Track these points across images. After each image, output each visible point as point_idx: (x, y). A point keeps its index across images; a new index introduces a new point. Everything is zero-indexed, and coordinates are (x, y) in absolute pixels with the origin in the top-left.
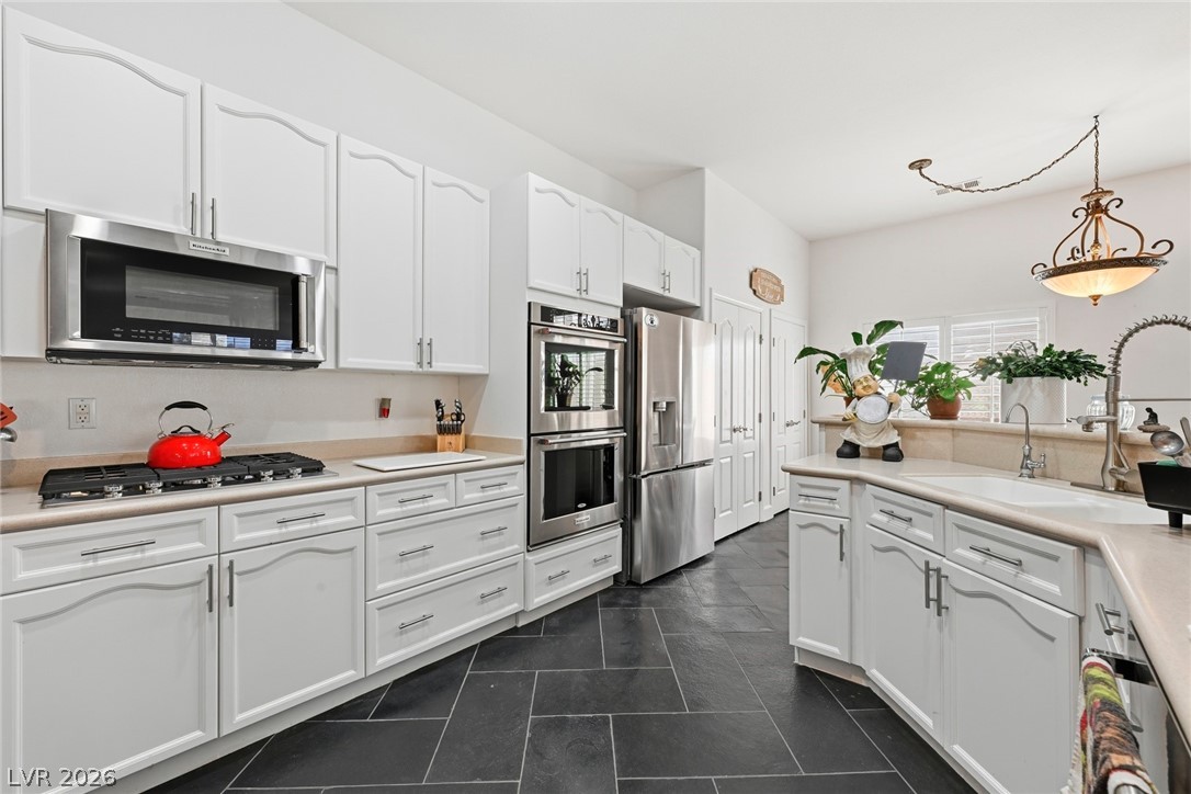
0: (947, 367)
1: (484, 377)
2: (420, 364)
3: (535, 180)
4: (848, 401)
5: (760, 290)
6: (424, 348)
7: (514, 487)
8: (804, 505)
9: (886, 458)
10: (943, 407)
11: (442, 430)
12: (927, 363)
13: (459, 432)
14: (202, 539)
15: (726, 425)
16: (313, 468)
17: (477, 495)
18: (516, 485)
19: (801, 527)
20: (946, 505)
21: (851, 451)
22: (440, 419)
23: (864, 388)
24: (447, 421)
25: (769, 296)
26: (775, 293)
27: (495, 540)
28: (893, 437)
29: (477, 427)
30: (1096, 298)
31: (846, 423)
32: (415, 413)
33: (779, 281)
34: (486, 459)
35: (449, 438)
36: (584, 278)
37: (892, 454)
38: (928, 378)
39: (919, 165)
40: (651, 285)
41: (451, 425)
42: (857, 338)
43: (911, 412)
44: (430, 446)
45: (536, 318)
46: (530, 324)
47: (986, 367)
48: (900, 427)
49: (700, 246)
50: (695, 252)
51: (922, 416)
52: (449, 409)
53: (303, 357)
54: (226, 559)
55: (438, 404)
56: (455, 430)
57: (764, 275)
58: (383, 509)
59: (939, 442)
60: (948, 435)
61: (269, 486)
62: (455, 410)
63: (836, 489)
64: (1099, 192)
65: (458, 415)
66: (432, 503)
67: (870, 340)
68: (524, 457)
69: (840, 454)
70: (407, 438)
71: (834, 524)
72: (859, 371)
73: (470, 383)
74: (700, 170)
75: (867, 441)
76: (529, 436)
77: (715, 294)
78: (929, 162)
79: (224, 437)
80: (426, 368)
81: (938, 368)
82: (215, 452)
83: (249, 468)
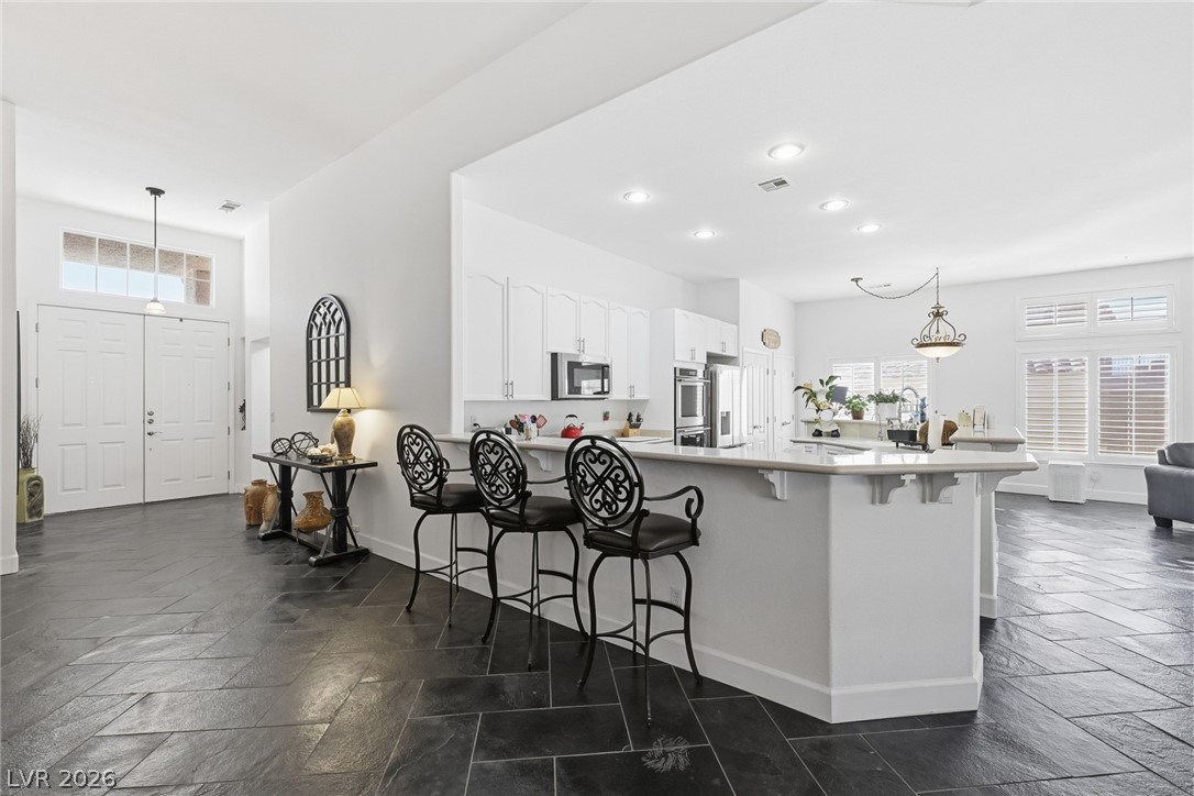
0: (858, 397)
1: (648, 400)
2: (629, 396)
3: (678, 311)
4: (817, 411)
5: (767, 342)
6: (632, 387)
9: (833, 436)
10: (857, 415)
11: (631, 426)
12: (849, 395)
15: (750, 425)
21: (818, 433)
22: (631, 421)
23: (824, 406)
24: (633, 422)
25: (772, 345)
26: (775, 342)
28: (836, 427)
30: (938, 359)
31: (816, 421)
33: (778, 335)
35: (635, 430)
36: (693, 352)
37: (835, 434)
38: (850, 402)
39: (856, 280)
40: (717, 350)
41: (637, 424)
42: (822, 381)
43: (844, 415)
44: (622, 435)
45: (678, 374)
46: (675, 377)
47: (871, 398)
48: (838, 423)
49: (737, 323)
50: (734, 326)
51: (849, 418)
55: (629, 414)
56: (637, 426)
57: (769, 333)
59: (854, 429)
60: (859, 426)
62: (636, 415)
64: (938, 307)
65: (638, 418)
67: (827, 384)
68: (672, 439)
69: (814, 435)
72: (821, 399)
73: (643, 404)
74: (738, 280)
75: (825, 429)
76: (675, 428)
77: (745, 349)
78: (862, 279)
79: (582, 428)
80: (630, 398)
81: (855, 397)
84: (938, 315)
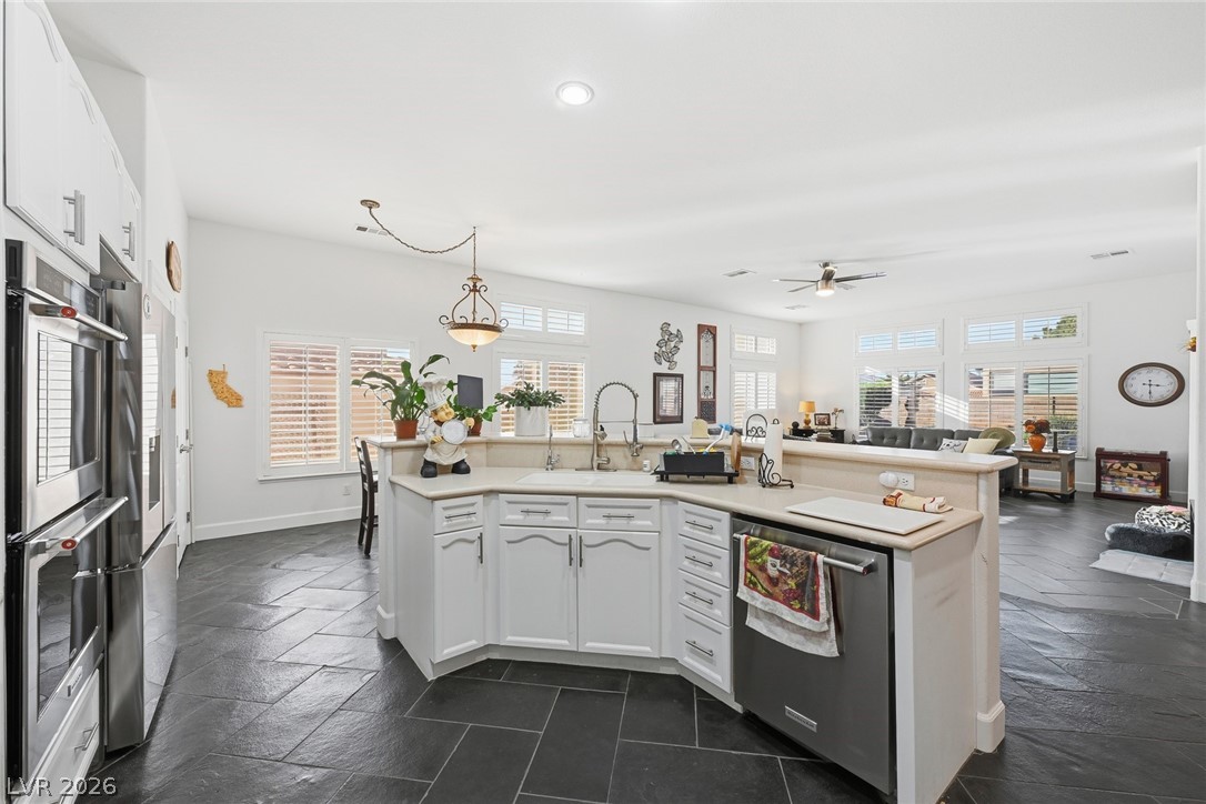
8: (448, 526)
19: (444, 548)
20: (578, 495)
23: (447, 414)
26: (179, 277)
28: (464, 454)
30: (474, 347)
37: (462, 468)
39: (370, 204)
60: (484, 447)
63: (473, 504)
64: (476, 278)
71: (473, 534)
72: (439, 399)
75: (446, 459)
78: (377, 205)
84: (474, 289)
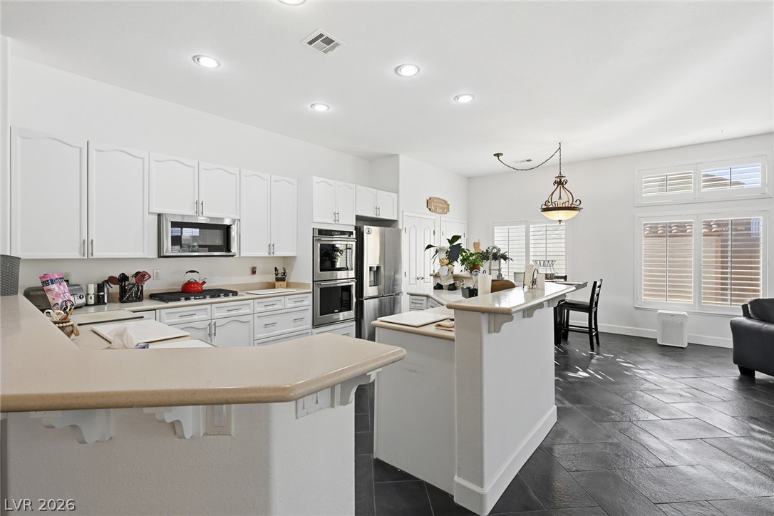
1: (295, 257)
2: (269, 253)
3: (315, 179)
5: (433, 208)
6: (271, 247)
7: (307, 303)
8: (414, 307)
9: (449, 289)
11: (278, 280)
13: (284, 280)
14: (207, 314)
15: (413, 276)
16: (235, 293)
17: (292, 305)
18: (308, 301)
21: (438, 287)
22: (277, 275)
23: (442, 263)
24: (280, 276)
25: (439, 210)
26: (443, 209)
27: (299, 323)
28: (452, 282)
29: (292, 278)
30: (560, 221)
32: (266, 272)
33: (446, 202)
34: (296, 291)
35: (280, 283)
36: (337, 215)
37: (451, 288)
39: (497, 155)
40: (369, 214)
41: (281, 277)
42: (449, 241)
44: (273, 286)
45: (316, 234)
46: (313, 237)
49: (397, 192)
50: (394, 195)
52: (281, 271)
53: (231, 254)
54: (213, 321)
55: (276, 269)
56: (283, 280)
57: (436, 200)
58: (260, 308)
61: (223, 299)
62: (283, 271)
63: (423, 300)
64: (561, 176)
65: (284, 273)
66: (276, 307)
68: (311, 290)
69: (435, 288)
70: (262, 283)
72: (441, 256)
73: (289, 260)
74: (397, 155)
75: (444, 283)
76: (313, 281)
77: (405, 214)
78: (502, 154)
79: (204, 283)
80: (272, 255)
82: (202, 288)
83: (216, 293)
84: (560, 183)
